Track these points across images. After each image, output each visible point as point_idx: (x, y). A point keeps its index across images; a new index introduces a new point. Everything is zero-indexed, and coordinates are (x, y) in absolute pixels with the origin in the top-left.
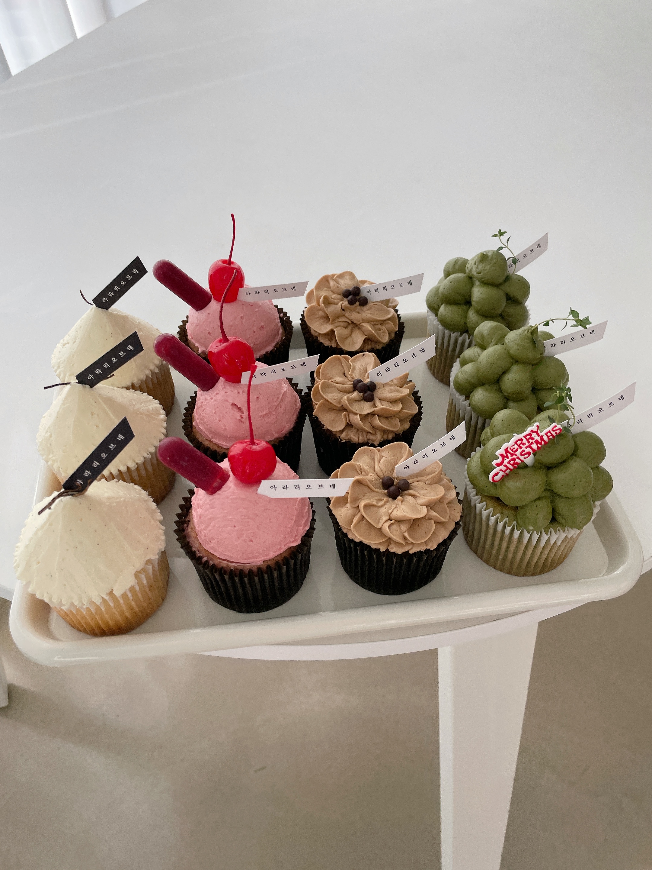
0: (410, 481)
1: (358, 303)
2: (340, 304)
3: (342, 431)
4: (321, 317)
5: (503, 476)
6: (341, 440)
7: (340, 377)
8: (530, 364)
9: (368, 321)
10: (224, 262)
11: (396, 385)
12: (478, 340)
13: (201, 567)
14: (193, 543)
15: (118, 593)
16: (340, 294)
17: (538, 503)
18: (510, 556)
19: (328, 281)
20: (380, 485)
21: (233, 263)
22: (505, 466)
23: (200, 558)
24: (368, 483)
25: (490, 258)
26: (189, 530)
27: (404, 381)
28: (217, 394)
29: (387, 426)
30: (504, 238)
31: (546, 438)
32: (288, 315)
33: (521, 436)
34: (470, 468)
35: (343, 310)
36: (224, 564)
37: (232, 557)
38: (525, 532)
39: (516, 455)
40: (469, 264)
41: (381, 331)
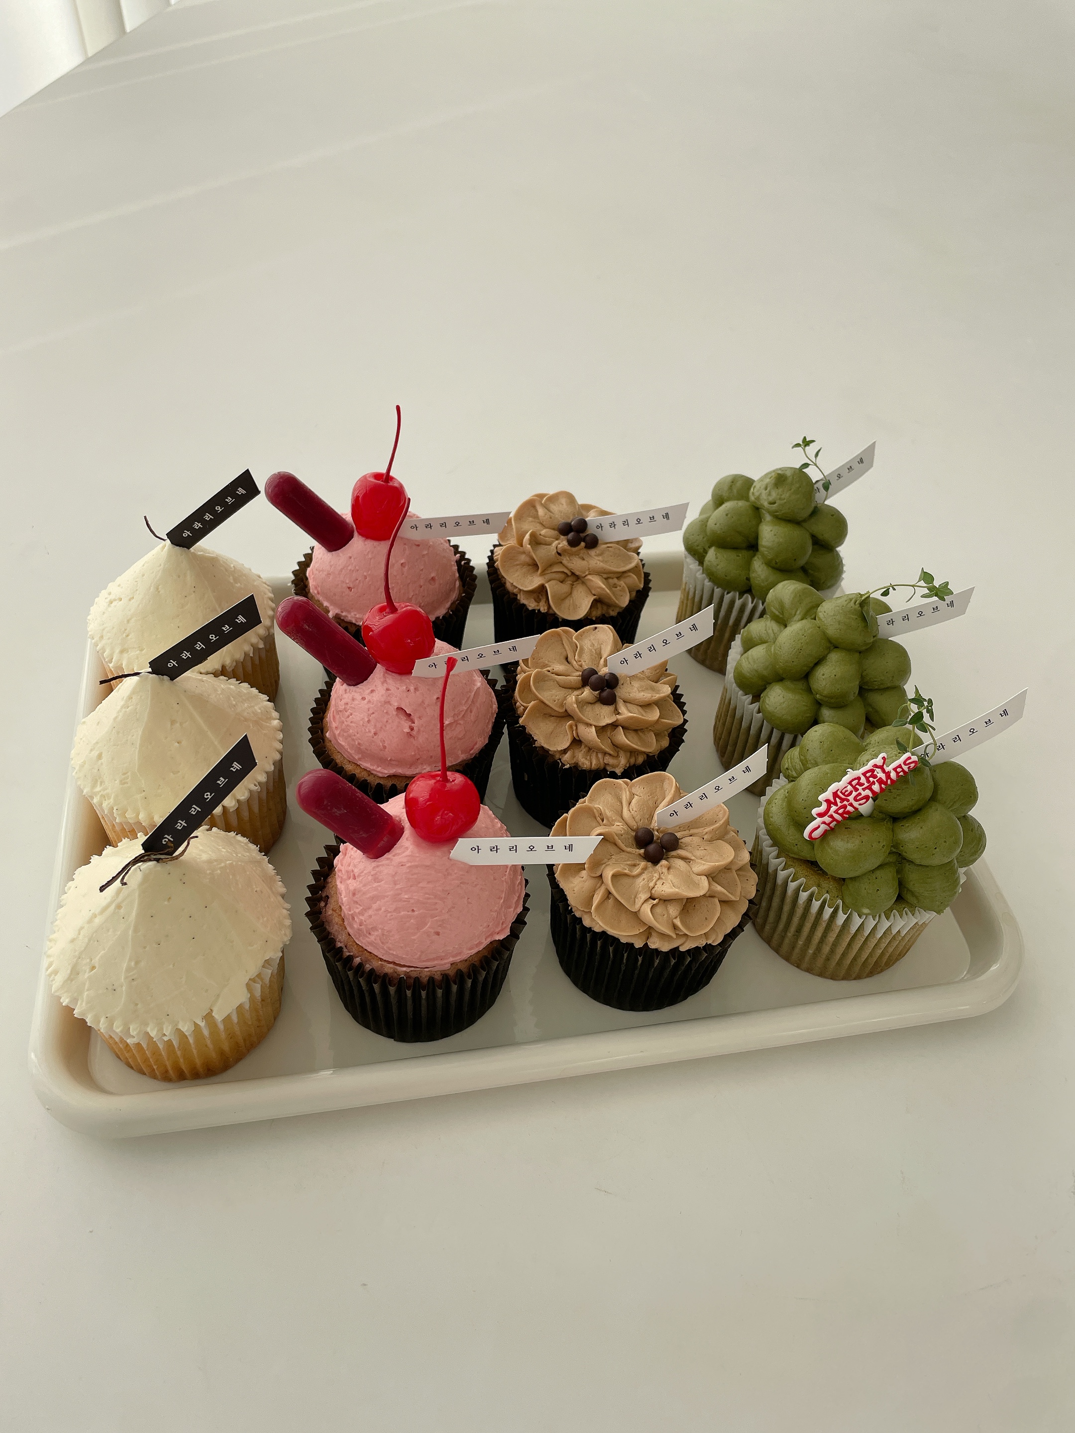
0: (678, 835)
1: (583, 544)
2: (554, 544)
3: (565, 751)
4: (523, 565)
5: (826, 831)
6: (563, 765)
7: (561, 664)
8: (856, 651)
9: (599, 573)
10: (378, 476)
11: (648, 678)
12: (774, 610)
13: (350, 973)
14: (336, 933)
15: (219, 1016)
16: (554, 529)
17: (878, 873)
18: (826, 949)
19: (534, 507)
20: (631, 841)
21: (392, 478)
22: (831, 816)
23: (350, 959)
24: (616, 838)
25: (790, 480)
26: (330, 912)
27: (661, 672)
28: (372, 691)
29: (636, 745)
30: (811, 450)
31: (893, 775)
32: (467, 557)
33: (859, 772)
34: (771, 815)
35: (559, 554)
36: (388, 969)
37: (402, 958)
38: (855, 915)
39: (848, 801)
40: (755, 487)
41: (618, 588)
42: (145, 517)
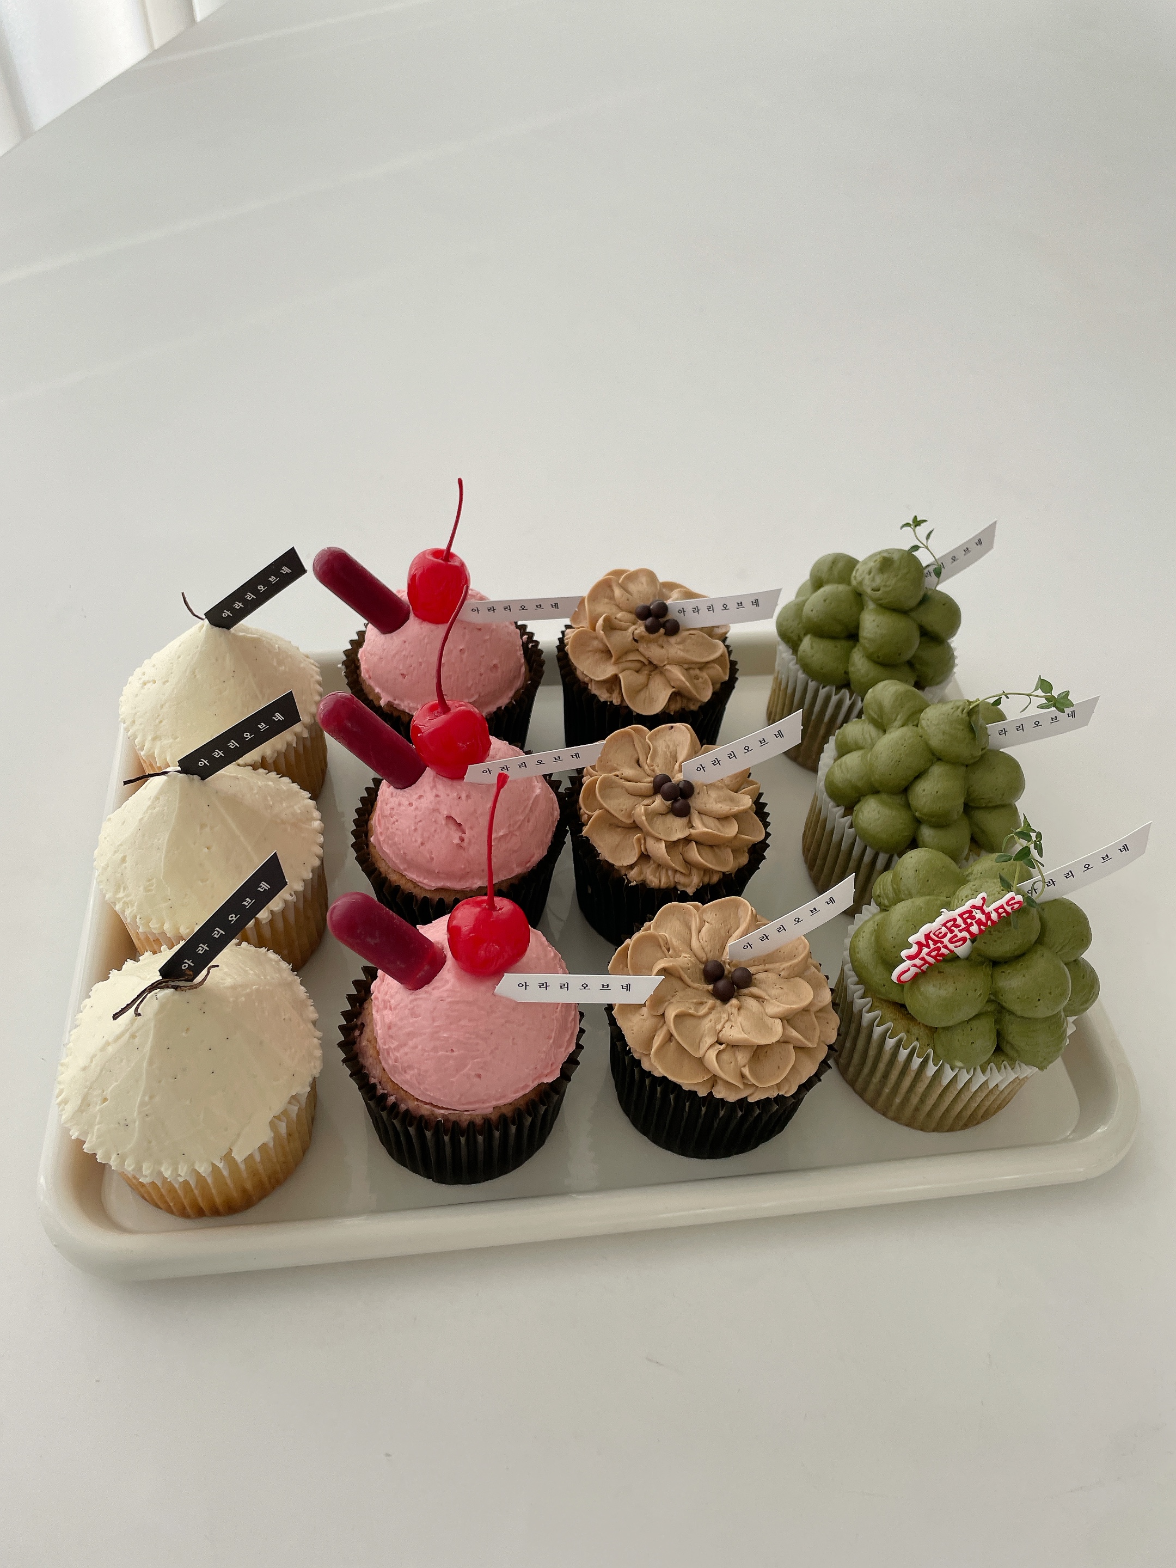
0: (752, 970)
1: (662, 631)
2: (630, 630)
3: (631, 867)
4: (597, 651)
5: (916, 974)
6: (629, 882)
7: (632, 767)
8: (963, 765)
9: (680, 663)
10: (437, 553)
11: (727, 786)
12: (872, 714)
13: (384, 1114)
14: (370, 1068)
15: (239, 1156)
16: (630, 612)
17: (975, 1024)
18: (915, 1100)
19: (610, 586)
20: (699, 975)
21: (453, 556)
22: (923, 959)
23: (384, 1097)
24: (682, 973)
25: (896, 565)
26: (364, 1043)
27: (743, 780)
28: (420, 797)
29: (710, 863)
30: (922, 530)
31: (994, 916)
32: (535, 638)
33: (955, 913)
34: (857, 950)
35: (636, 641)
36: (425, 1110)
37: (441, 1101)
38: (947, 1067)
39: (942, 942)
40: (858, 569)
41: (700, 680)
42: (183, 594)
